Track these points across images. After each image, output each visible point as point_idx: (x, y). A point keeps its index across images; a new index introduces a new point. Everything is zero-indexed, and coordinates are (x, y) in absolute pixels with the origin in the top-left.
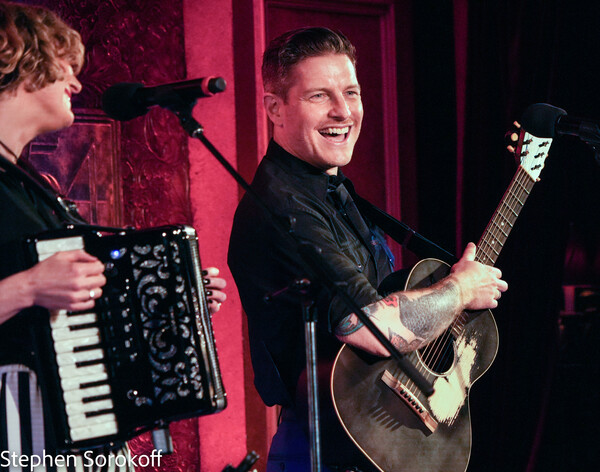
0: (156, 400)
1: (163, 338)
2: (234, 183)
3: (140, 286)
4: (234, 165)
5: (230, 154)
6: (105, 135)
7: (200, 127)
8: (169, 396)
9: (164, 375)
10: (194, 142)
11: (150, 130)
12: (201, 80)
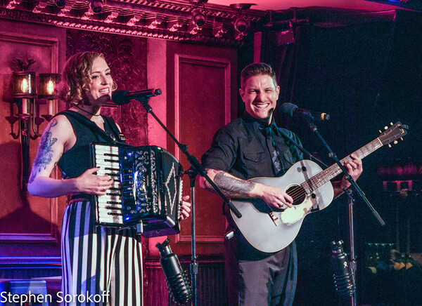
2: (165, 132)
3: (137, 167)
4: (166, 125)
5: (164, 121)
6: (115, 112)
7: (151, 108)
10: (149, 114)
11: (133, 111)
12: (152, 90)
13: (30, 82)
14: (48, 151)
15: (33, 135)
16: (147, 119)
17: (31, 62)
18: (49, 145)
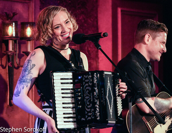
0: (86, 119)
1: (89, 102)
3: (85, 86)
7: (100, 46)
8: (89, 118)
9: (88, 112)
11: (88, 48)
12: (101, 33)
13: (14, 28)
14: (29, 73)
15: (16, 66)
16: (98, 55)
17: (15, 14)
18: (29, 69)
